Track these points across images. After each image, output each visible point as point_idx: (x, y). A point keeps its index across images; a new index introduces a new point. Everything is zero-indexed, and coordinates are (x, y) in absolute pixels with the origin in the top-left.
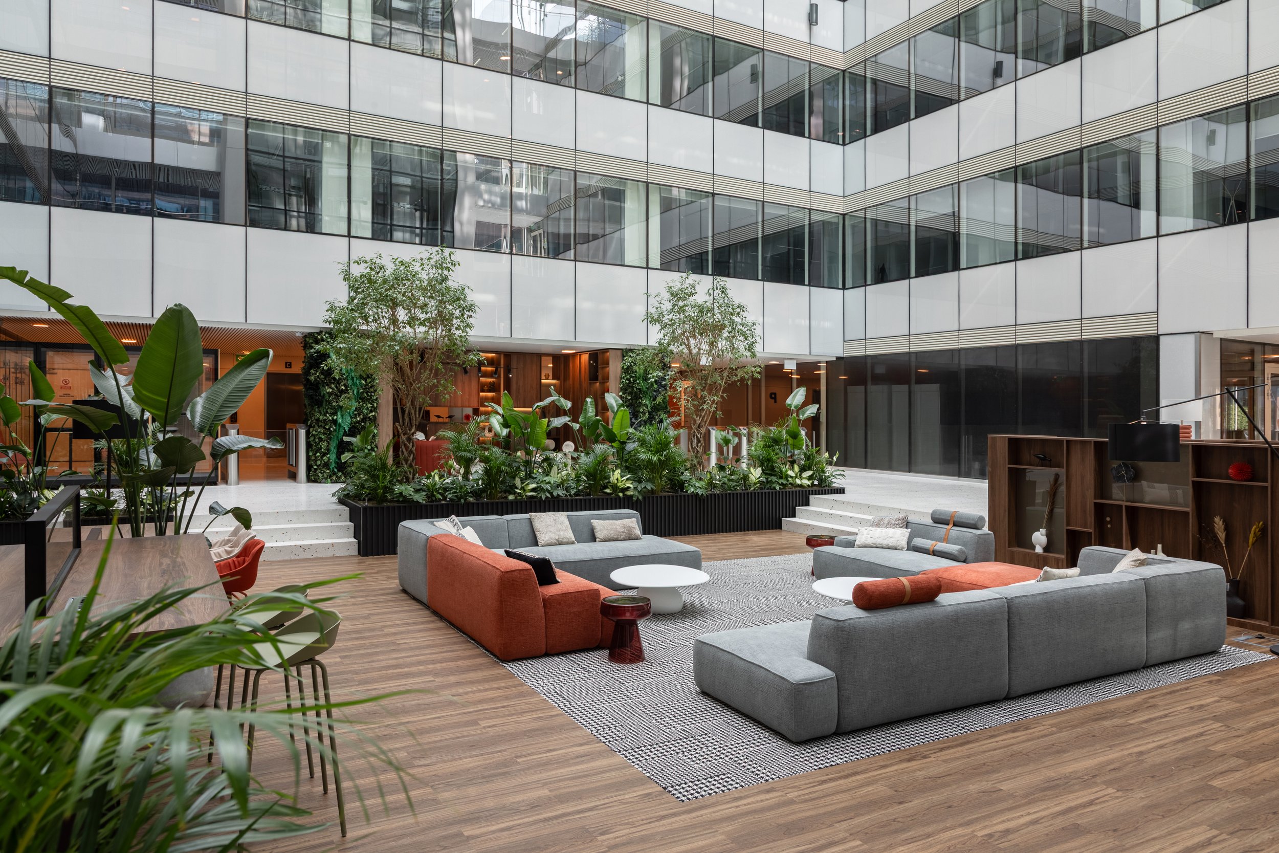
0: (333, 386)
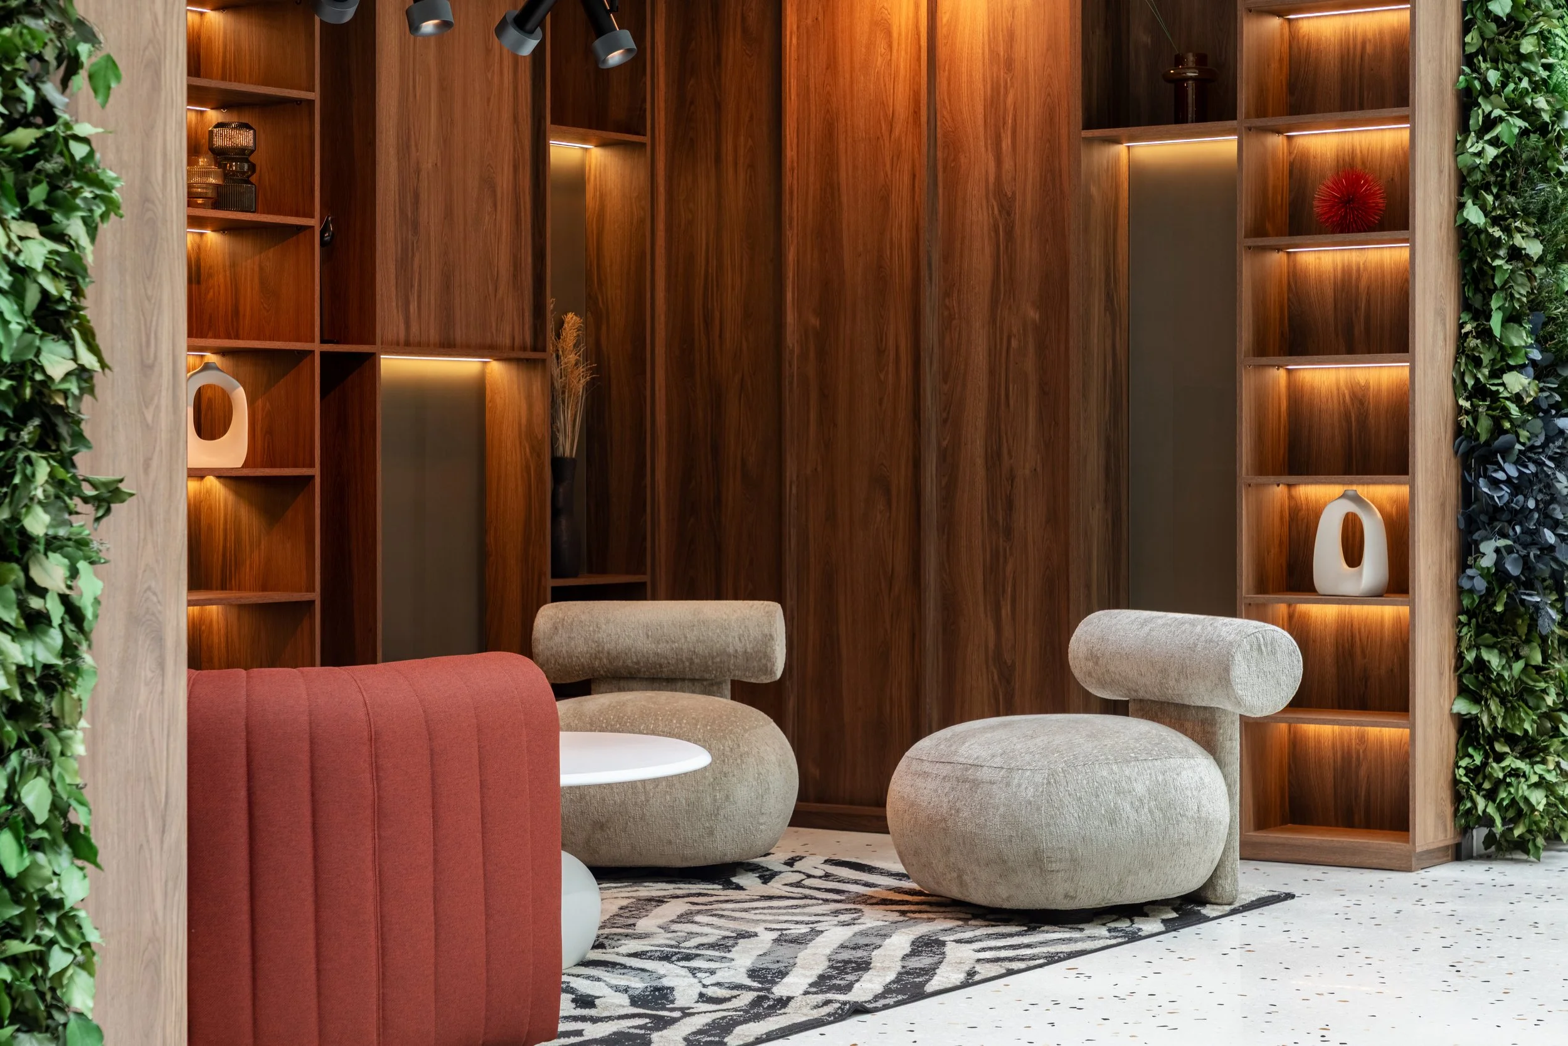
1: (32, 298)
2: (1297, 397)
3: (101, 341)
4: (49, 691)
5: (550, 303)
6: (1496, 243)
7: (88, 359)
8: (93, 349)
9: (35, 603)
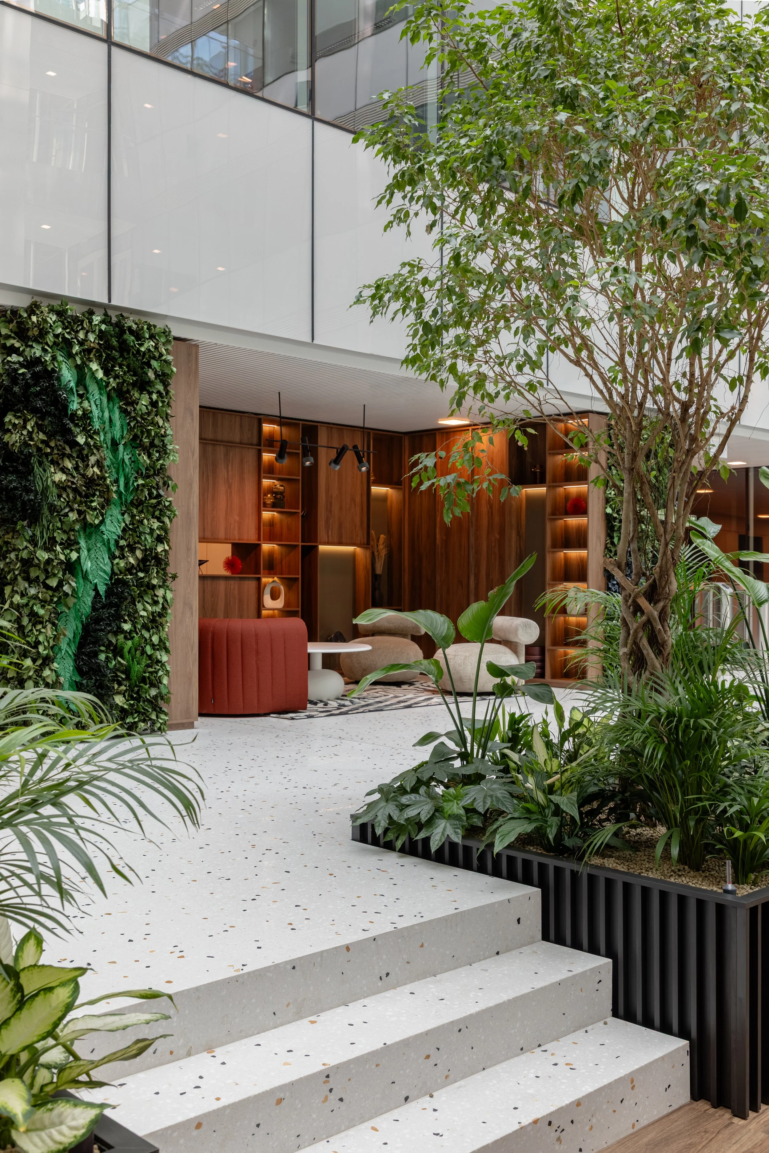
0: (69, 464)
1: (155, 536)
2: (566, 559)
3: (170, 544)
4: (160, 617)
5: (373, 532)
6: (615, 518)
7: (167, 548)
8: (168, 545)
9: (156, 598)
